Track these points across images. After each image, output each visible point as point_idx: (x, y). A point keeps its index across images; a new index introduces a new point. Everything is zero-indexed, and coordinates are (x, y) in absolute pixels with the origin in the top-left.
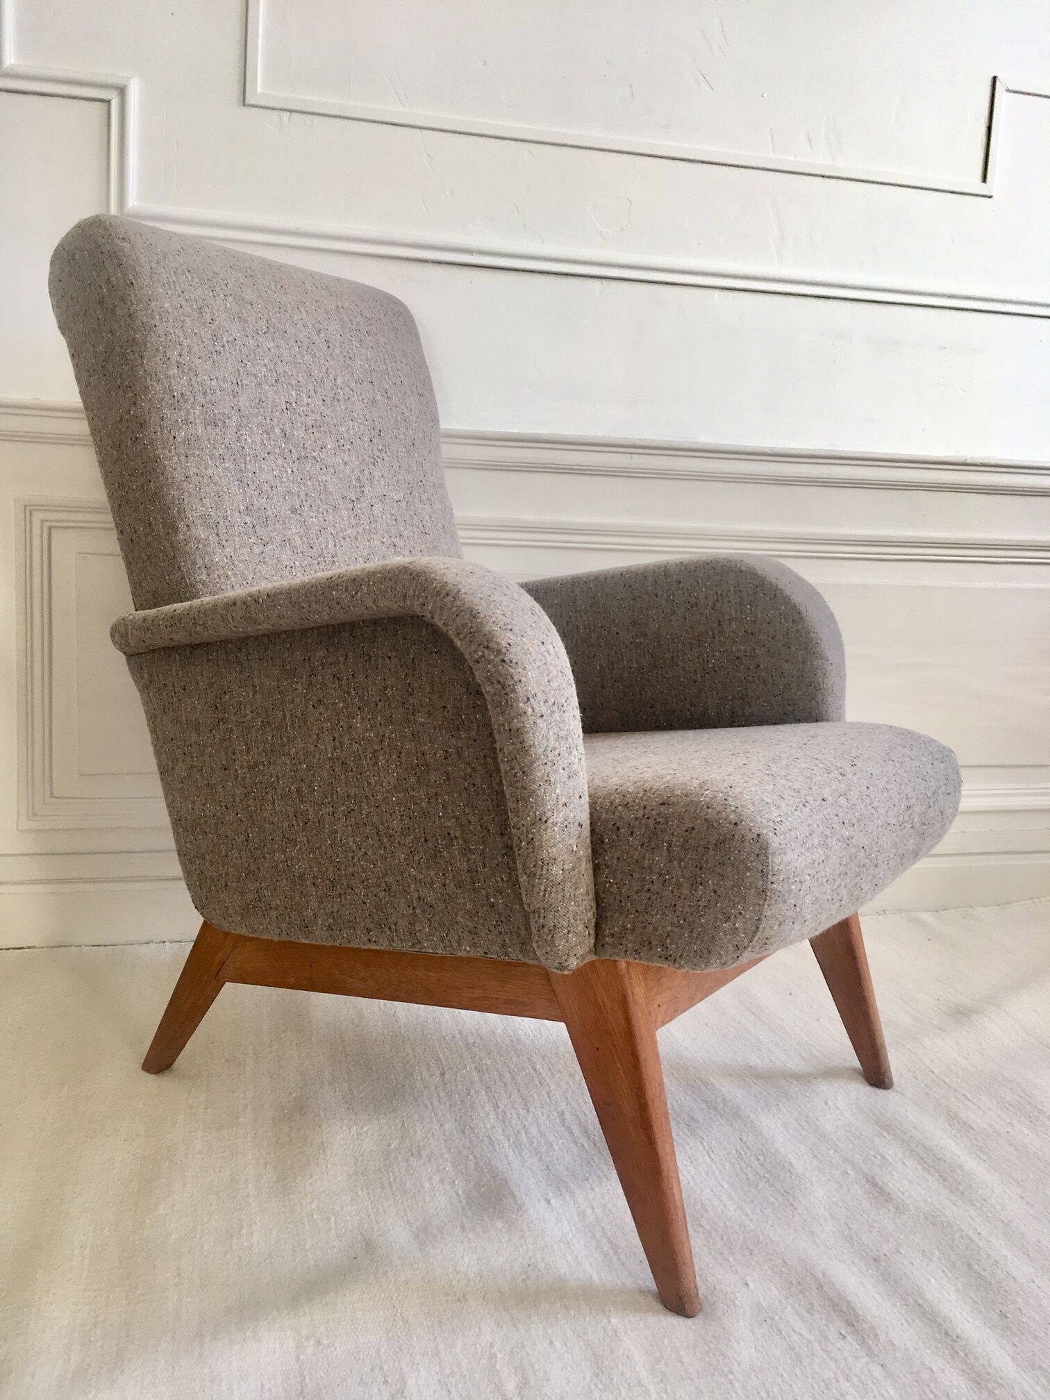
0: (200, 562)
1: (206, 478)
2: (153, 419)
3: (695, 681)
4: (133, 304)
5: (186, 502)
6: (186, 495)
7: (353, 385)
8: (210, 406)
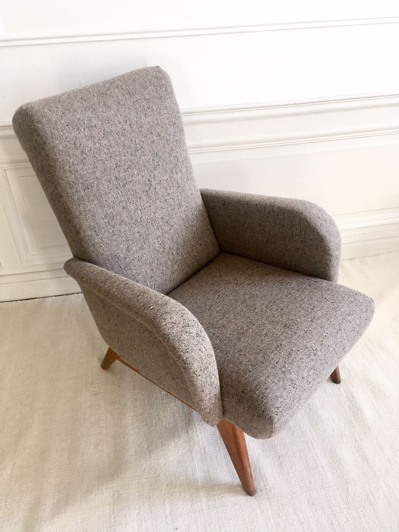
0: (90, 244)
2: (64, 194)
5: (82, 223)
6: (81, 220)
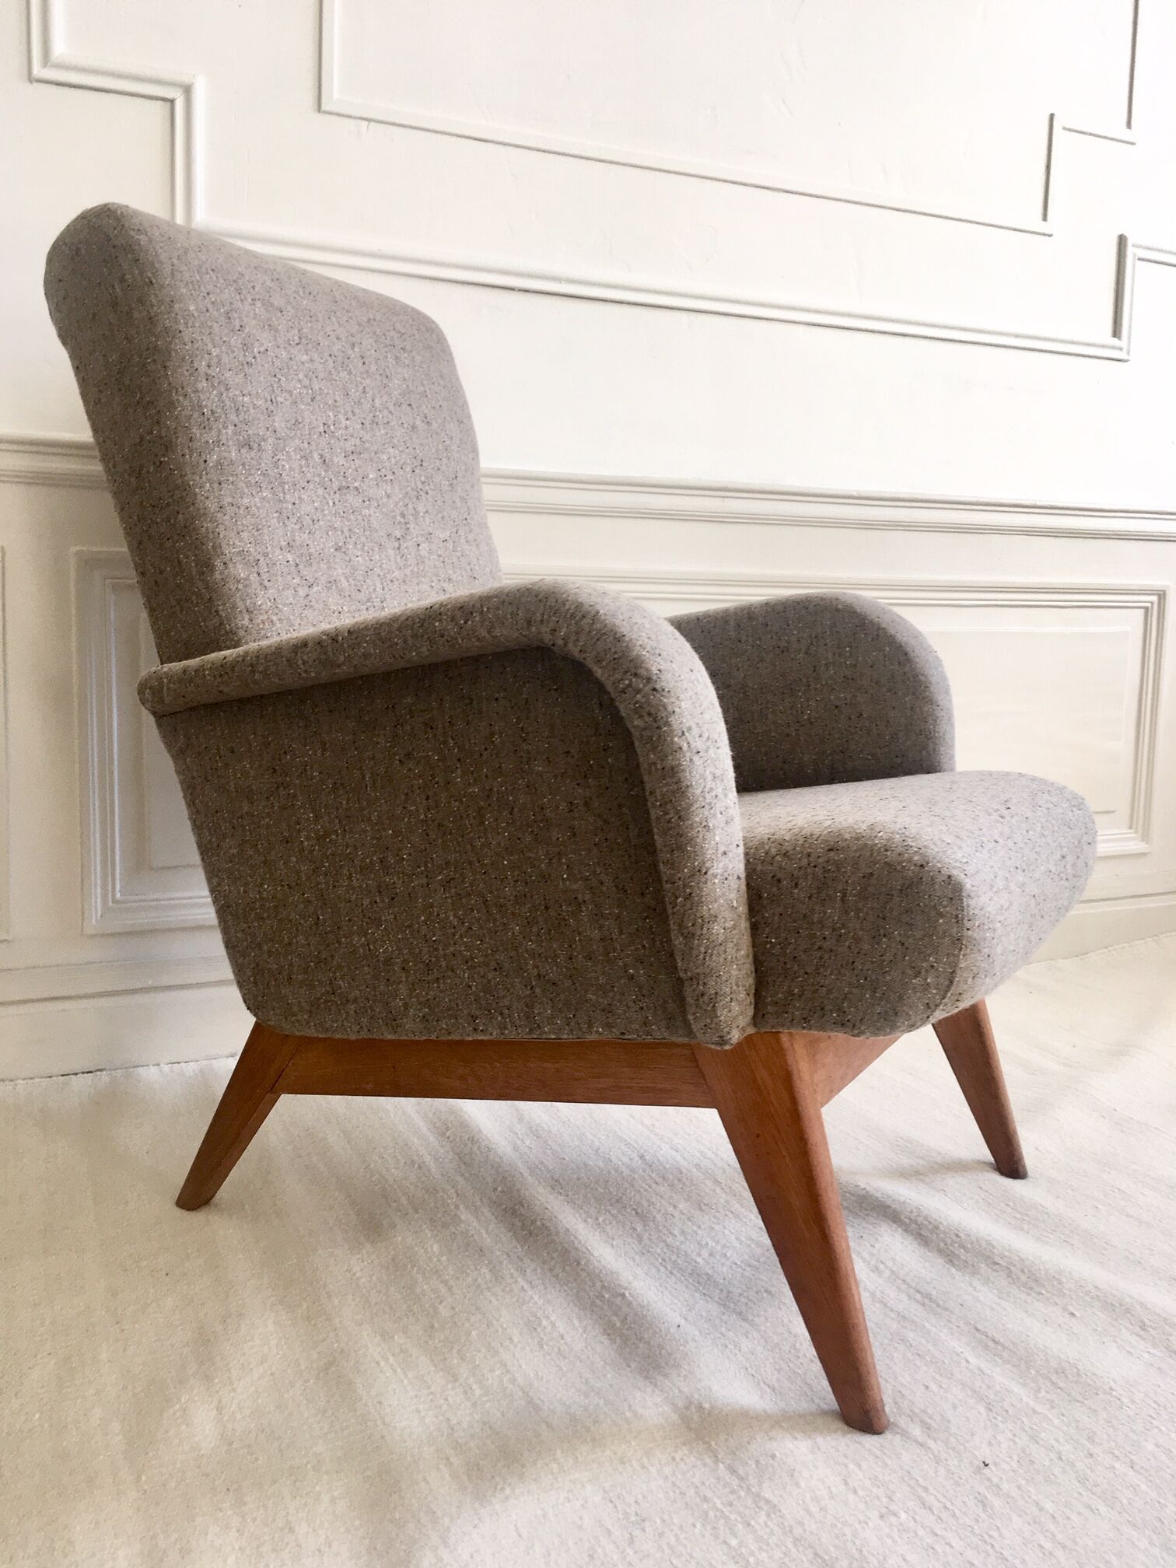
0: (241, 605)
1: (243, 508)
2: (180, 439)
3: (788, 735)
4: (152, 306)
5: (221, 536)
6: (221, 528)
7: (392, 408)
8: (244, 425)
